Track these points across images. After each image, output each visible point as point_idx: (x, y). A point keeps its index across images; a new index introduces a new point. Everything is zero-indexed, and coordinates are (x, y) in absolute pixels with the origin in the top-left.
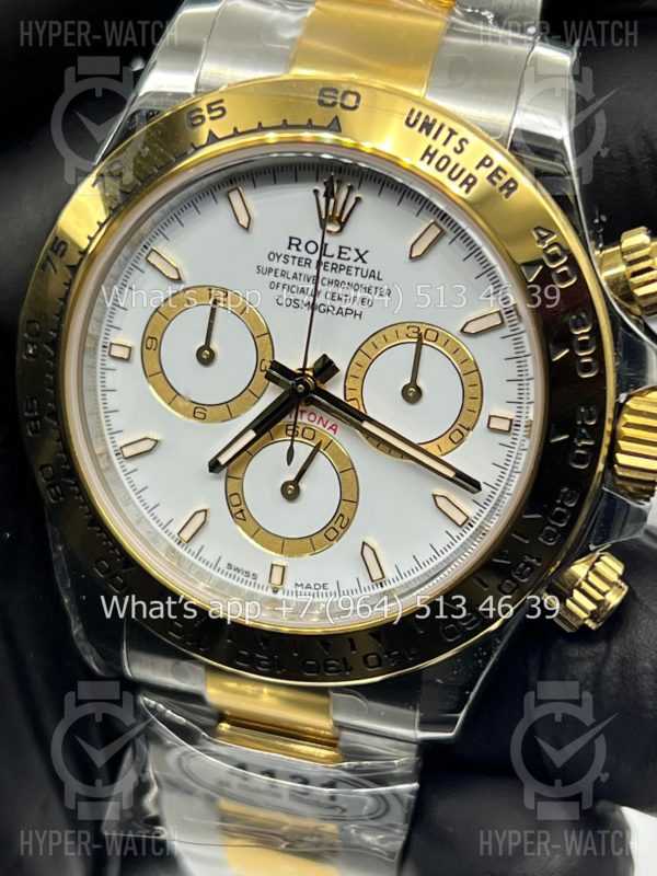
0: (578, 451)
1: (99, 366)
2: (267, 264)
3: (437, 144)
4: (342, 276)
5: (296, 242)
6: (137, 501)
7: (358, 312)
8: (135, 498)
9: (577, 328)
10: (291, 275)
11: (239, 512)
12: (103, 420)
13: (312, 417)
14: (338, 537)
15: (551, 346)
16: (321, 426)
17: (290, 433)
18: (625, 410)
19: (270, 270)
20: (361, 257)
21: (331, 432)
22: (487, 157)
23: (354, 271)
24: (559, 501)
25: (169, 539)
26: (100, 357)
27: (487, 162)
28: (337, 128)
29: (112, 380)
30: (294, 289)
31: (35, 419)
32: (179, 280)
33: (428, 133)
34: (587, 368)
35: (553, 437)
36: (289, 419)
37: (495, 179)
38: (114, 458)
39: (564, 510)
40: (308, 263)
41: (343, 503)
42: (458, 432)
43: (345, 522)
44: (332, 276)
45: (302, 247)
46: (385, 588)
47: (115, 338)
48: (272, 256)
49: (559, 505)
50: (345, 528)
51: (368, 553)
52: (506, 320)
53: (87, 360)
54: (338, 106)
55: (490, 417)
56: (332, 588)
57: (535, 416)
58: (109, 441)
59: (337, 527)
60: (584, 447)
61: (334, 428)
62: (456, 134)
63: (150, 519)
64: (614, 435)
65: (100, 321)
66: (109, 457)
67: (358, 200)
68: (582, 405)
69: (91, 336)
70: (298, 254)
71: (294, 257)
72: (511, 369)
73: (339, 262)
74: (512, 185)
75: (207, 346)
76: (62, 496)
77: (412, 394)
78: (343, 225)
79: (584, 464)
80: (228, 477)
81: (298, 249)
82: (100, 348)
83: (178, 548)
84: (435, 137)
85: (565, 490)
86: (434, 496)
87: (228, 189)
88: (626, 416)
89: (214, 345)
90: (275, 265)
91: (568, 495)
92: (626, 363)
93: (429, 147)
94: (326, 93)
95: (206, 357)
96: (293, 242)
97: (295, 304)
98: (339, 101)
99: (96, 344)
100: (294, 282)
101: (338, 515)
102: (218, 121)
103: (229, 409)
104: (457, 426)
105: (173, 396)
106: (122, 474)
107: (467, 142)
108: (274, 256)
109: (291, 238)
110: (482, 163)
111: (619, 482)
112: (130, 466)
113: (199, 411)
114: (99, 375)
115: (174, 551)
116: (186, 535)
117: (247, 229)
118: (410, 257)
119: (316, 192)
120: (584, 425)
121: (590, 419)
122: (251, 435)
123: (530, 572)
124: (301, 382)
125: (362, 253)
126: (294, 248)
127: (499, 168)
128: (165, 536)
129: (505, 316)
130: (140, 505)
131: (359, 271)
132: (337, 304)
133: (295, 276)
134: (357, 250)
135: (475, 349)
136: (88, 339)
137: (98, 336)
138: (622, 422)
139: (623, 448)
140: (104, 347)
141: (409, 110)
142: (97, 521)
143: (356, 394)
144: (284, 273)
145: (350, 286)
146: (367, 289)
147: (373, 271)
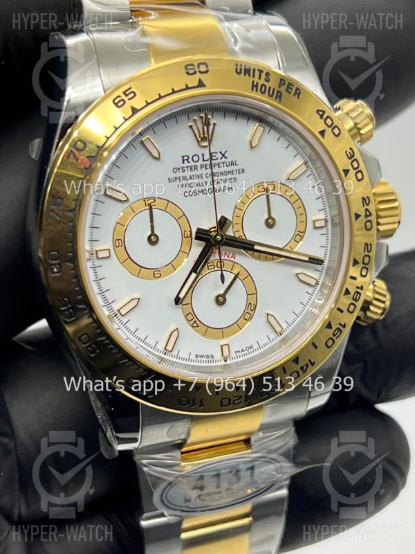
2: (173, 176)
3: (256, 80)
5: (186, 158)
6: (134, 339)
10: (188, 178)
11: (194, 323)
14: (251, 317)
17: (210, 267)
19: (176, 178)
20: (223, 155)
21: (232, 259)
22: (281, 80)
23: (222, 165)
25: (158, 353)
27: (283, 82)
28: (202, 85)
31: (68, 309)
32: (128, 200)
33: (249, 75)
37: (289, 90)
38: (114, 318)
40: (196, 168)
41: (249, 296)
42: (298, 236)
43: (253, 306)
44: (211, 170)
45: (190, 160)
46: (283, 336)
50: (254, 310)
51: (271, 319)
54: (198, 73)
55: (314, 221)
56: (255, 346)
59: (249, 311)
62: (262, 71)
67: (215, 125)
70: (189, 165)
71: (187, 167)
73: (213, 162)
74: (298, 92)
75: (153, 234)
77: (271, 223)
78: (210, 141)
81: (188, 162)
83: (165, 357)
84: (254, 76)
86: (297, 274)
89: (157, 232)
90: (178, 175)
93: (253, 82)
94: (189, 67)
95: (154, 240)
96: (184, 159)
98: (197, 70)
101: (248, 305)
102: (134, 100)
103: (172, 266)
104: (297, 233)
105: (139, 269)
107: (269, 74)
108: (176, 170)
109: (183, 157)
110: (280, 84)
113: (157, 273)
116: (170, 347)
117: (159, 159)
118: (251, 147)
119: (191, 127)
122: (194, 275)
125: (223, 153)
126: (186, 162)
127: (289, 84)
128: (156, 352)
130: (137, 340)
131: (225, 164)
133: (191, 178)
134: (221, 153)
141: (235, 65)
143: (241, 233)
144: (184, 178)
145: (222, 174)
146: (231, 172)
147: (232, 161)
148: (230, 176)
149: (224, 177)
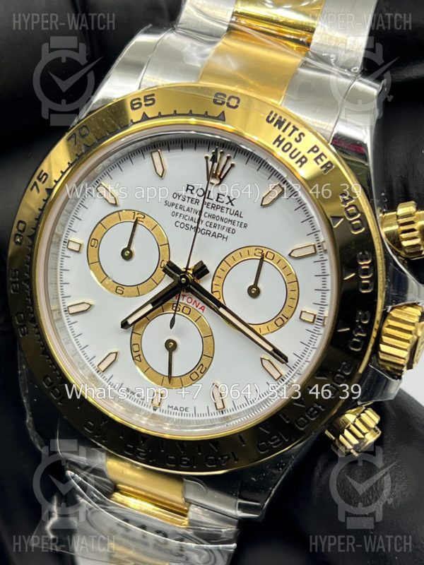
0: (355, 340)
1: (60, 254)
2: (171, 200)
3: (285, 135)
4: (218, 213)
5: (191, 188)
6: (75, 342)
7: (225, 237)
8: (73, 340)
9: (362, 260)
10: (185, 209)
11: (137, 356)
12: (59, 288)
13: (190, 300)
14: (198, 379)
15: (344, 271)
16: (194, 306)
17: (174, 308)
18: (389, 317)
19: (173, 204)
20: (231, 201)
21: (201, 311)
22: (315, 146)
23: (225, 210)
24: (339, 370)
25: (92, 368)
26: (61, 248)
27: (315, 149)
28: (223, 118)
29: (67, 263)
30: (187, 218)
31: (16, 283)
32: (116, 205)
33: (279, 128)
34: (366, 287)
35: (340, 328)
36: (174, 300)
37: (319, 160)
38: (63, 313)
39: (343, 377)
40: (197, 202)
41: (204, 357)
42: (281, 320)
43: (204, 369)
44: (211, 211)
45: (194, 191)
46: (225, 415)
47: (73, 237)
48: (175, 196)
49: (339, 373)
50: (203, 373)
51: (216, 391)
52: (318, 251)
53: (53, 249)
54: (225, 104)
55: (302, 312)
56: (191, 411)
57: (329, 314)
58: (61, 302)
59: (199, 373)
60: (359, 337)
61: (202, 309)
62: (297, 129)
63: (82, 354)
64: (380, 332)
65: (64, 226)
66: (60, 313)
67: (232, 166)
68: (360, 309)
69: (57, 235)
70: (191, 196)
71: (189, 198)
72: (318, 283)
73: (217, 203)
74: (329, 165)
75: (128, 248)
76: (27, 333)
77: (254, 292)
78: (221, 180)
79: (358, 348)
80: (132, 332)
81: (192, 193)
82: (62, 243)
83: (97, 375)
84: (284, 131)
85: (344, 363)
86: (261, 359)
87: (152, 150)
88: (389, 321)
89: (133, 248)
90: (176, 201)
91: (346, 367)
92: (392, 287)
93: (280, 136)
94: (219, 96)
95: (127, 255)
96: (189, 188)
97: (187, 227)
98: (226, 101)
99: (60, 240)
100: (187, 213)
101: (200, 364)
102: (150, 107)
103: (138, 289)
104: (280, 316)
105: (104, 276)
106: (67, 324)
107: (304, 135)
108: (176, 195)
109: (188, 186)
110: (312, 150)
111: (381, 363)
112: (72, 319)
113: (120, 289)
114: (60, 260)
115: (94, 376)
116: (103, 367)
117: (161, 177)
118: (262, 205)
119: (207, 158)
120: (360, 323)
121: (365, 319)
122: (150, 307)
123: (316, 414)
124: (184, 277)
125: (231, 199)
126: (189, 191)
127: (322, 154)
128: (90, 366)
129: (317, 248)
130: (76, 345)
131: (229, 211)
132: (213, 230)
133: (188, 210)
134: (229, 197)
135: (296, 267)
136: (54, 236)
137: (62, 235)
138: (386, 324)
139: (385, 341)
140: (65, 242)
141: (270, 112)
142: (47, 352)
143: (219, 288)
144: (181, 207)
145: (222, 219)
146: (233, 222)
147: (237, 211)
148: (229, 225)
149: (222, 224)
